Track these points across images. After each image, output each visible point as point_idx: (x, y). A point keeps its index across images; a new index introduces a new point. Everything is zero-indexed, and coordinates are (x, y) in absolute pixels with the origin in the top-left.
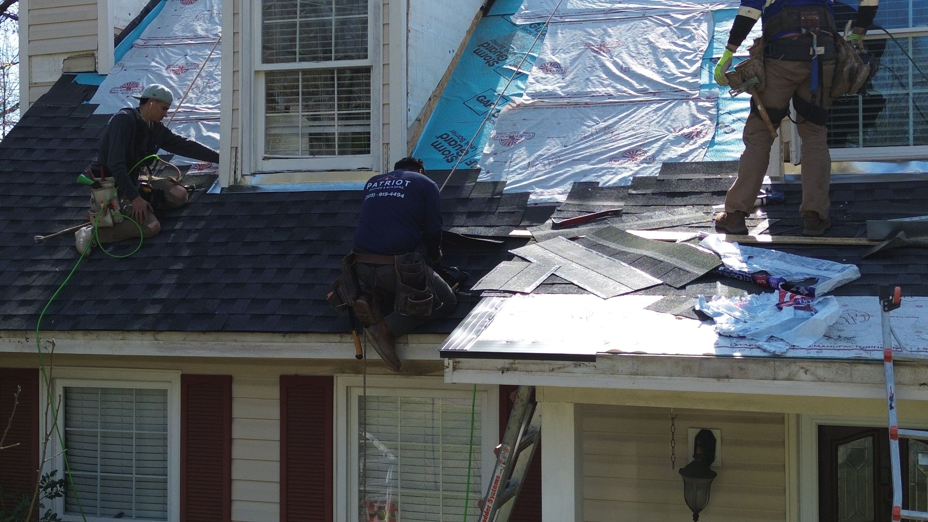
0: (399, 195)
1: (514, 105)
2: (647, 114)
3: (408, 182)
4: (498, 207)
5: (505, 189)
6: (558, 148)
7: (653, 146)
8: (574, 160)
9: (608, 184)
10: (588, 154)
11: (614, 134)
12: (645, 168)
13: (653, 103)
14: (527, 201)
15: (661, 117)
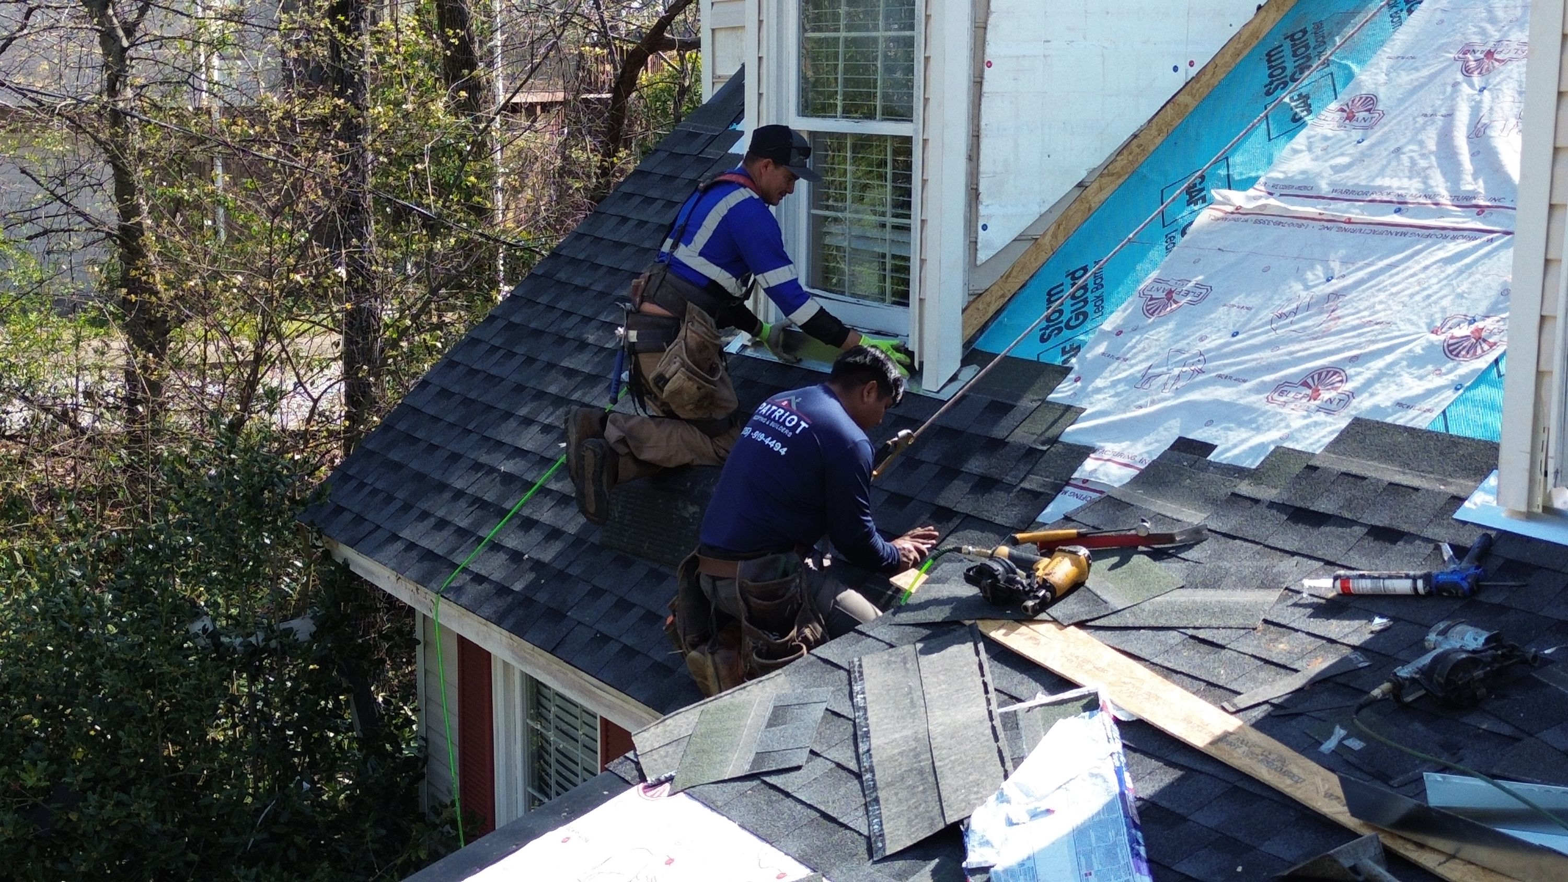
0: (777, 447)
1: (1230, 209)
2: (1426, 268)
3: (803, 424)
4: (1029, 473)
5: (1069, 429)
6: (1220, 337)
7: (1369, 365)
8: (1220, 376)
9: (1228, 454)
10: (1253, 364)
11: (1334, 315)
12: (1316, 424)
13: (1454, 238)
14: (1074, 470)
15: (1444, 282)
